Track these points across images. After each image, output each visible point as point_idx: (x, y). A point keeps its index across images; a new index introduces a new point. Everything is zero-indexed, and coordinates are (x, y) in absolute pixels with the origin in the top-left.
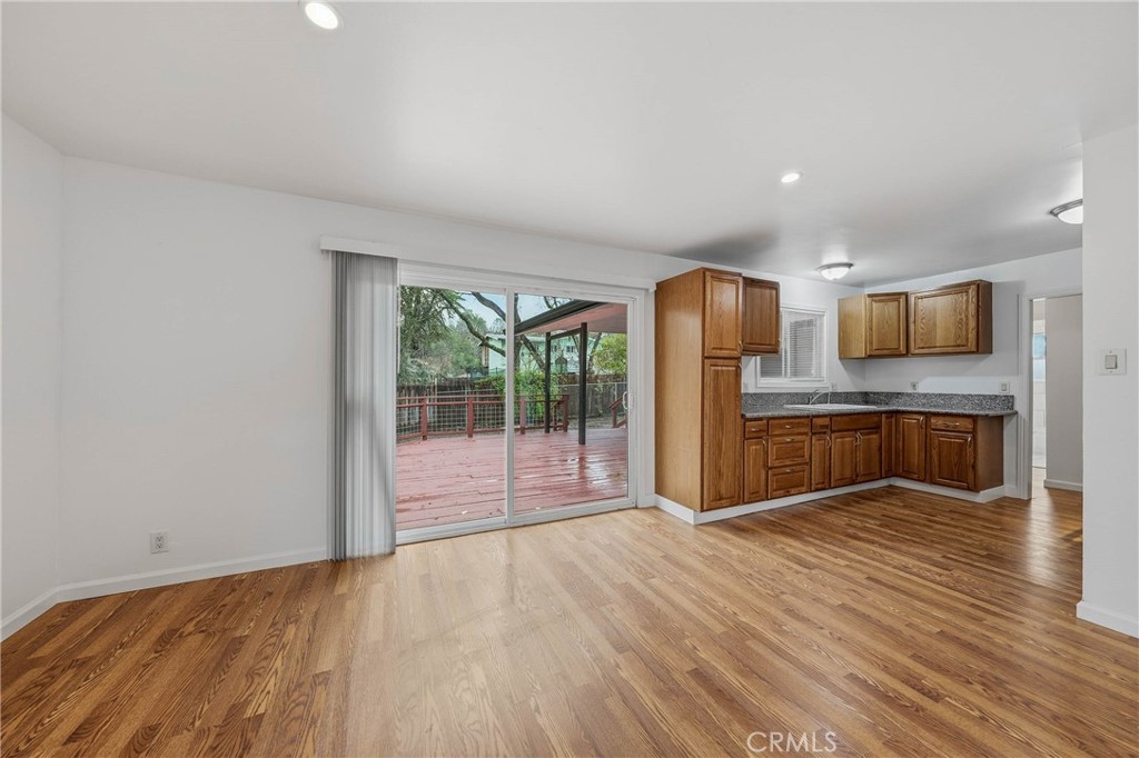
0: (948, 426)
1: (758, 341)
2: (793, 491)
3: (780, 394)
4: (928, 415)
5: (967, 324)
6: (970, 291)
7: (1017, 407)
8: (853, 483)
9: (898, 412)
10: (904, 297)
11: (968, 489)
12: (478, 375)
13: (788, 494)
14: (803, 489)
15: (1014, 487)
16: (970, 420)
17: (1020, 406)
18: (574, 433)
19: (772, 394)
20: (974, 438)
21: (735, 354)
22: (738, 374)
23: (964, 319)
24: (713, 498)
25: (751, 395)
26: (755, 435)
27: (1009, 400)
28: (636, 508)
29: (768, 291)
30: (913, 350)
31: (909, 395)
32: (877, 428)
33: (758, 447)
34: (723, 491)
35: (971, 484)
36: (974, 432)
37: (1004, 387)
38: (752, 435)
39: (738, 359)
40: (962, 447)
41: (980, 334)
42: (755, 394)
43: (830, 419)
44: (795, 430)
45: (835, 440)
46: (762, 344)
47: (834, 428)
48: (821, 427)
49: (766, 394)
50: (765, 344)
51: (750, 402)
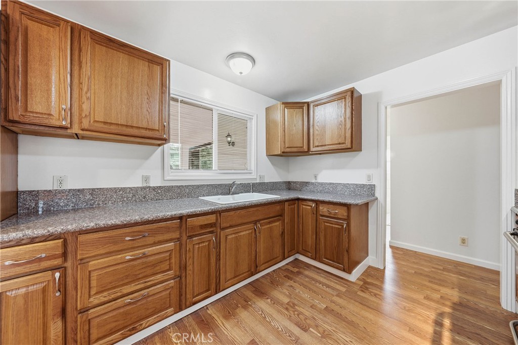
0: (330, 213)
2: (144, 324)
3: (198, 186)
4: (317, 202)
5: (345, 126)
6: (347, 97)
7: (377, 194)
9: (298, 199)
10: (306, 105)
11: (344, 270)
15: (375, 258)
16: (345, 208)
17: (378, 194)
20: (348, 225)
23: (343, 121)
27: (372, 188)
30: (312, 149)
31: (312, 184)
32: (281, 215)
35: (346, 267)
36: (348, 219)
37: (369, 178)
40: (339, 231)
41: (354, 133)
42: (160, 187)
43: (217, 216)
44: (150, 240)
45: (226, 238)
46: (132, 127)
47: (223, 225)
48: (203, 227)
49: (179, 187)
50: (138, 128)
51: (152, 196)
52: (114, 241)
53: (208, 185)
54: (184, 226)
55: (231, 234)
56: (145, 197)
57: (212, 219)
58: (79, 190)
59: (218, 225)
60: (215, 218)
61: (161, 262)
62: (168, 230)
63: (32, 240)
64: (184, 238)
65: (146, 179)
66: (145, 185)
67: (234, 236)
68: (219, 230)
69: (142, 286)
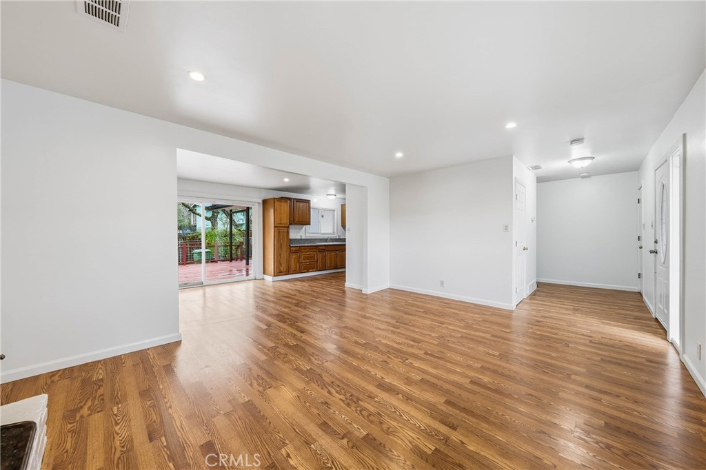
2: (310, 270)
8: (336, 268)
12: (188, 231)
14: (314, 268)
18: (244, 261)
19: (312, 239)
21: (287, 225)
22: (288, 233)
24: (278, 273)
25: (303, 239)
26: (295, 252)
28: (256, 279)
29: (305, 204)
33: (296, 256)
34: (282, 270)
38: (293, 252)
39: (288, 227)
64: (318, 252)
65: (301, 236)
68: (326, 251)
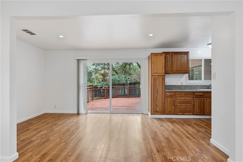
1: (179, 70)
2: (186, 114)
13: (183, 114)
14: (191, 114)
19: (193, 86)
21: (162, 74)
24: (154, 112)
26: (169, 96)
28: (143, 114)
29: (183, 55)
33: (171, 100)
34: (158, 110)
38: (168, 96)
39: (164, 76)
42: (185, 86)
43: (203, 93)
44: (187, 96)
45: (207, 100)
46: (181, 71)
47: (205, 96)
48: (199, 95)
49: (191, 86)
50: (182, 71)
51: (183, 88)
52: (181, 95)
53: (200, 86)
54: (194, 94)
55: (208, 99)
56: (182, 88)
57: (202, 94)
58: (169, 85)
59: (204, 96)
60: (203, 94)
61: (189, 101)
62: (190, 94)
63: (170, 92)
64: (194, 97)
65: (182, 83)
66: (182, 85)
67: (209, 100)
68: (204, 98)
69: (185, 105)
